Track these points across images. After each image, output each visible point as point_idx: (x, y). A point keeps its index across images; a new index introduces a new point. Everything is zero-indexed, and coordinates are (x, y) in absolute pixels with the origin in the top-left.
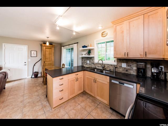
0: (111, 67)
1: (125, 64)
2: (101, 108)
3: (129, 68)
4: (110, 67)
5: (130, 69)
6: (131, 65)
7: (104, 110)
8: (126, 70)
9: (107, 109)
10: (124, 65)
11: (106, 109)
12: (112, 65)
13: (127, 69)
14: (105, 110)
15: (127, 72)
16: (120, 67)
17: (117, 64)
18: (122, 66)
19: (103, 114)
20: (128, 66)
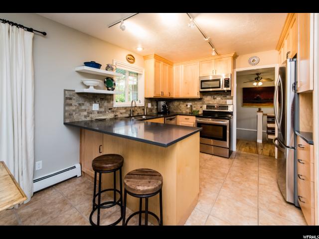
0: (139, 109)
1: (151, 104)
3: (152, 107)
13: (151, 109)
17: (145, 105)
18: (148, 107)
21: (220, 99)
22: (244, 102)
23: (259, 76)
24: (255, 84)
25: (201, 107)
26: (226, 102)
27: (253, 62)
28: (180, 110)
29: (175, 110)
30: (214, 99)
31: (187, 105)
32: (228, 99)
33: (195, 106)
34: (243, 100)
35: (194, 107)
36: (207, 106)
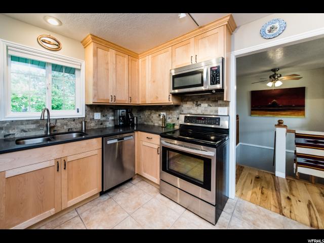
0: (73, 122)
1: (100, 114)
2: (90, 211)
3: (104, 119)
4: (69, 123)
5: (105, 121)
6: (107, 114)
7: (98, 208)
8: (100, 123)
9: (98, 201)
10: (97, 116)
11: (99, 203)
12: (74, 120)
13: (101, 121)
14: (99, 205)
15: (102, 126)
16: (91, 120)
17: (86, 116)
18: (95, 118)
19: (107, 211)
20: (104, 116)
21: (206, 105)
22: (252, 110)
23: (277, 73)
24: (270, 84)
25: (178, 119)
26: (217, 111)
27: (270, 31)
28: (152, 121)
29: (145, 121)
30: (198, 105)
31: (160, 115)
32: (221, 105)
33: (170, 116)
34: (252, 107)
35: (169, 118)
36: (186, 117)
